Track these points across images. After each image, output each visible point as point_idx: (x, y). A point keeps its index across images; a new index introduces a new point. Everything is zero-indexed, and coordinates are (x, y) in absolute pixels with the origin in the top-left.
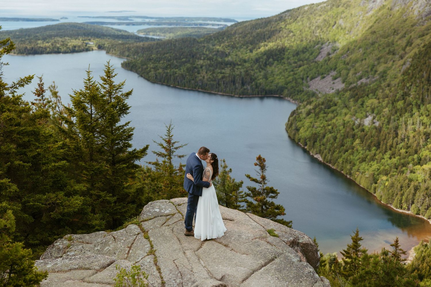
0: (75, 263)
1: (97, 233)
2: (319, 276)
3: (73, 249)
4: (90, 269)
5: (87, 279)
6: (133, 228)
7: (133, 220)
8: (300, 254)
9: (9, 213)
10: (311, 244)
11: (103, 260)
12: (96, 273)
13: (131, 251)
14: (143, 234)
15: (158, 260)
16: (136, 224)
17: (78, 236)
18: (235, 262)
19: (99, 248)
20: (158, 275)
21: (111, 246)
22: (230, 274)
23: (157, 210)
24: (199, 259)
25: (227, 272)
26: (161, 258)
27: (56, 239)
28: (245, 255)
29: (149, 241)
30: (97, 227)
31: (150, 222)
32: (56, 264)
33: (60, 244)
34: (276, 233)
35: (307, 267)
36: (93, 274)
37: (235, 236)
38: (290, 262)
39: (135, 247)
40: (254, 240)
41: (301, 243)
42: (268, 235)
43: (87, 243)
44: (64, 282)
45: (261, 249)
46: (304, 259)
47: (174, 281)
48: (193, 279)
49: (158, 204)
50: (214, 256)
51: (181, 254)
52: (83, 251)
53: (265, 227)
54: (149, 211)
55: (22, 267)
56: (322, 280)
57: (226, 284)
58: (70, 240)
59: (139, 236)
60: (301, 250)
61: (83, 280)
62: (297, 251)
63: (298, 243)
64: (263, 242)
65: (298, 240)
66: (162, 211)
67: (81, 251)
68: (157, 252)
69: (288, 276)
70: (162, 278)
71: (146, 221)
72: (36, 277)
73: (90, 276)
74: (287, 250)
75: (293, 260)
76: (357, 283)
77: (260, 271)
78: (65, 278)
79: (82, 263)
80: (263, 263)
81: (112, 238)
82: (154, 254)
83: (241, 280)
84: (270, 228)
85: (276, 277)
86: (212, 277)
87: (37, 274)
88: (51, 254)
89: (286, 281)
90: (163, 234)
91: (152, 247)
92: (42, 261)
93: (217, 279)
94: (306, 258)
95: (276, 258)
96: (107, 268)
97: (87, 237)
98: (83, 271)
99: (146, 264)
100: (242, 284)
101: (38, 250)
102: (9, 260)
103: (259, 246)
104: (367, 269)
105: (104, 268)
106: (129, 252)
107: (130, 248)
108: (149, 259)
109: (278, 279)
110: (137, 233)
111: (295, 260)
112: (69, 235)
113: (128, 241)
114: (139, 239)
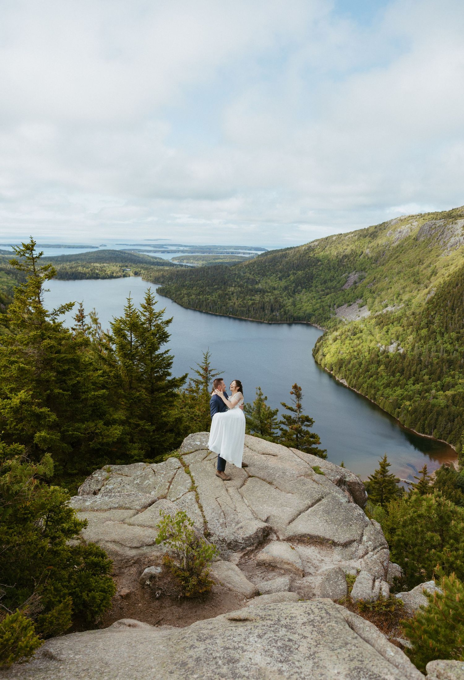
0: (115, 501)
1: (136, 464)
2: (370, 519)
3: (112, 481)
4: (131, 509)
5: (127, 521)
6: (172, 461)
7: (173, 453)
8: (347, 494)
9: (47, 457)
10: (358, 483)
11: (145, 499)
12: (137, 513)
13: (171, 487)
14: (184, 468)
15: (200, 497)
16: (176, 457)
17: (117, 467)
18: (280, 502)
19: (138, 482)
20: (200, 513)
21: (151, 479)
22: (275, 514)
23: (198, 443)
24: (242, 498)
25: (273, 513)
26: (203, 495)
27: (95, 469)
28: (290, 494)
29: (190, 476)
30: (136, 458)
31: (191, 455)
32: (96, 501)
33: (98, 475)
34: (322, 470)
35: (356, 509)
36: (134, 515)
37: (279, 473)
38: (338, 503)
39: (176, 482)
40: (300, 478)
41: (348, 482)
42: (314, 472)
43: (127, 476)
44: (103, 523)
45: (307, 488)
46: (351, 499)
47: (217, 521)
48: (236, 520)
49: (199, 436)
50: (258, 495)
51: (223, 492)
52: (122, 485)
53: (310, 464)
54: (190, 444)
55: (60, 517)
56: (373, 524)
57: (272, 526)
58: (109, 471)
59: (180, 471)
60: (348, 489)
61: (123, 521)
62: (344, 491)
63: (345, 481)
64: (308, 480)
65: (345, 478)
66: (203, 444)
67: (120, 485)
68: (198, 488)
69: (337, 518)
70: (204, 517)
71: (187, 454)
72: (75, 527)
73: (131, 517)
74: (335, 490)
75: (341, 501)
76: (408, 526)
77: (307, 512)
78: (105, 518)
79: (123, 501)
80: (310, 503)
81: (152, 471)
82: (195, 491)
83: (287, 522)
84: (315, 465)
85: (324, 520)
86: (256, 518)
87: (77, 523)
88: (89, 485)
89: (335, 525)
90: (204, 469)
91: (193, 482)
92: (81, 497)
93: (262, 521)
94: (353, 497)
95: (323, 498)
96: (149, 508)
97: (126, 468)
98: (123, 511)
99: (187, 501)
100: (288, 526)
101: (76, 480)
102: (46, 510)
103: (304, 484)
104: (419, 512)
105: (145, 507)
106: (169, 487)
107: (171, 483)
108: (191, 496)
109: (326, 521)
110: (177, 467)
111: (344, 500)
112: (108, 466)
113: (168, 475)
114: (180, 473)
